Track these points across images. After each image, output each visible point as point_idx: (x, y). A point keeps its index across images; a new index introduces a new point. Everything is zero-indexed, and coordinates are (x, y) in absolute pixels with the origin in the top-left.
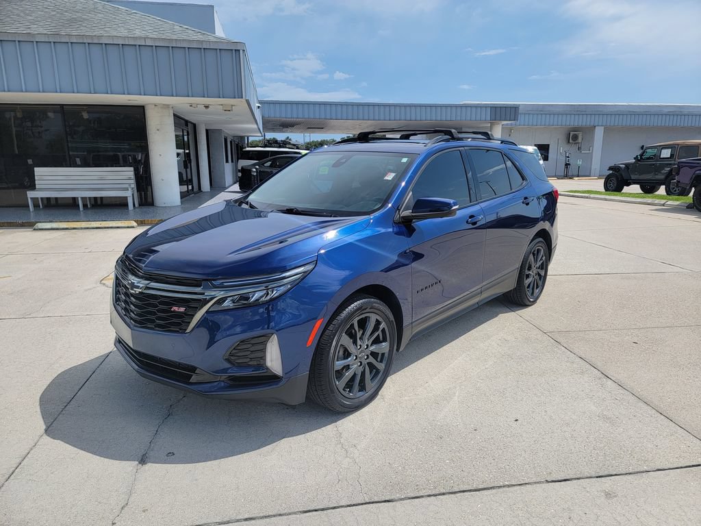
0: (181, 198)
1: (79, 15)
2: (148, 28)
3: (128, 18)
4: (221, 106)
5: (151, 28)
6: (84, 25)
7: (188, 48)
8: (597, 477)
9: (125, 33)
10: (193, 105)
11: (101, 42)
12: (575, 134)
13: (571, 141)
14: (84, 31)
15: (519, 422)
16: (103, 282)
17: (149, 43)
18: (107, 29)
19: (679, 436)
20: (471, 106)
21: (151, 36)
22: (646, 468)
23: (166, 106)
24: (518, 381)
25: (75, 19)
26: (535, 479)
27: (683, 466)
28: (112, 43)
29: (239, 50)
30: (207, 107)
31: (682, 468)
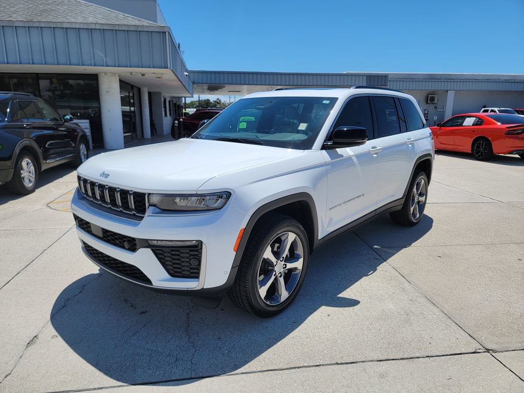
0: (125, 144)
1: (50, 7)
2: (98, 16)
3: (85, 9)
4: (154, 75)
5: (102, 16)
6: (52, 14)
7: (128, 31)
8: (377, 361)
9: (80, 20)
10: (133, 74)
11: (63, 27)
12: (432, 97)
13: (429, 102)
14: (50, 19)
15: (331, 316)
16: (49, 205)
17: (98, 27)
18: (68, 17)
19: (452, 331)
20: (351, 75)
21: (100, 22)
22: (418, 355)
23: (114, 74)
24: (339, 285)
25: (46, 10)
26: (328, 362)
27: (448, 354)
28: (71, 27)
29: (165, 32)
30: (143, 75)
31: (447, 355)
